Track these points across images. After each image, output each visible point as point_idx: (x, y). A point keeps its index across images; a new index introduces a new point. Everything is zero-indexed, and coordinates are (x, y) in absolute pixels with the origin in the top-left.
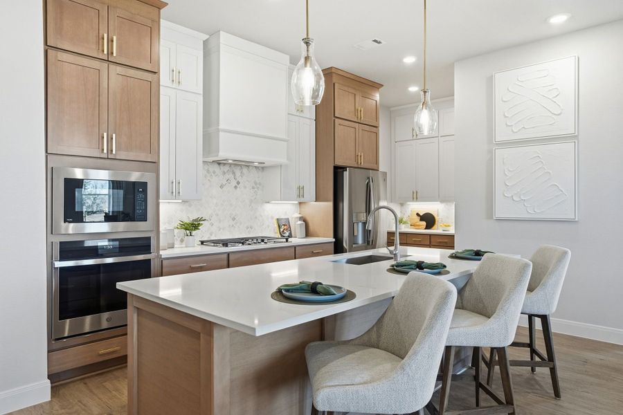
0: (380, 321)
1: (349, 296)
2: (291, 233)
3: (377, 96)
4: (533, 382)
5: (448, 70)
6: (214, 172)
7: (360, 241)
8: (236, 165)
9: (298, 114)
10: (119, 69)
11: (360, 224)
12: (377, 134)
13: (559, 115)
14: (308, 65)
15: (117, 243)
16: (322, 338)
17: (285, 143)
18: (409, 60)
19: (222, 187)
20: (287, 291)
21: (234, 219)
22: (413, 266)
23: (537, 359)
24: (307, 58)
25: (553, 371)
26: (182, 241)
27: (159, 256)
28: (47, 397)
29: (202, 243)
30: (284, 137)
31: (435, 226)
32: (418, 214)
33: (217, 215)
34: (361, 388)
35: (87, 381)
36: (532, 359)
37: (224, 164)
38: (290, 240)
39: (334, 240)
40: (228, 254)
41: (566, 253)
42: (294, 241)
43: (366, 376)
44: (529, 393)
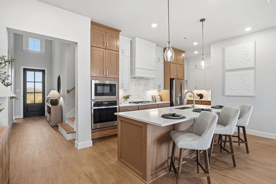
0: (192, 125)
1: (184, 118)
2: (156, 100)
3: (183, 55)
4: (239, 148)
5: (209, 46)
6: (133, 81)
7: (179, 103)
8: (140, 78)
9: (158, 62)
10: (109, 51)
11: (179, 97)
12: (184, 68)
13: (249, 60)
14: (169, 50)
15: (108, 102)
16: (174, 130)
17: (155, 71)
18: (195, 44)
19: (135, 85)
20: (166, 116)
21: (138, 95)
22: (200, 110)
23: (241, 141)
24: (169, 48)
25: (246, 145)
26: (123, 102)
27: (119, 106)
28: (91, 145)
29: (130, 103)
30: (154, 69)
31: (203, 98)
32: (197, 94)
33: (134, 94)
34: (190, 142)
35: (100, 142)
36: (239, 140)
37: (136, 78)
38: (156, 102)
39: (170, 102)
40: (138, 106)
41: (251, 106)
42: (158, 103)
43: (191, 139)
44: (238, 151)
